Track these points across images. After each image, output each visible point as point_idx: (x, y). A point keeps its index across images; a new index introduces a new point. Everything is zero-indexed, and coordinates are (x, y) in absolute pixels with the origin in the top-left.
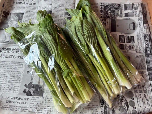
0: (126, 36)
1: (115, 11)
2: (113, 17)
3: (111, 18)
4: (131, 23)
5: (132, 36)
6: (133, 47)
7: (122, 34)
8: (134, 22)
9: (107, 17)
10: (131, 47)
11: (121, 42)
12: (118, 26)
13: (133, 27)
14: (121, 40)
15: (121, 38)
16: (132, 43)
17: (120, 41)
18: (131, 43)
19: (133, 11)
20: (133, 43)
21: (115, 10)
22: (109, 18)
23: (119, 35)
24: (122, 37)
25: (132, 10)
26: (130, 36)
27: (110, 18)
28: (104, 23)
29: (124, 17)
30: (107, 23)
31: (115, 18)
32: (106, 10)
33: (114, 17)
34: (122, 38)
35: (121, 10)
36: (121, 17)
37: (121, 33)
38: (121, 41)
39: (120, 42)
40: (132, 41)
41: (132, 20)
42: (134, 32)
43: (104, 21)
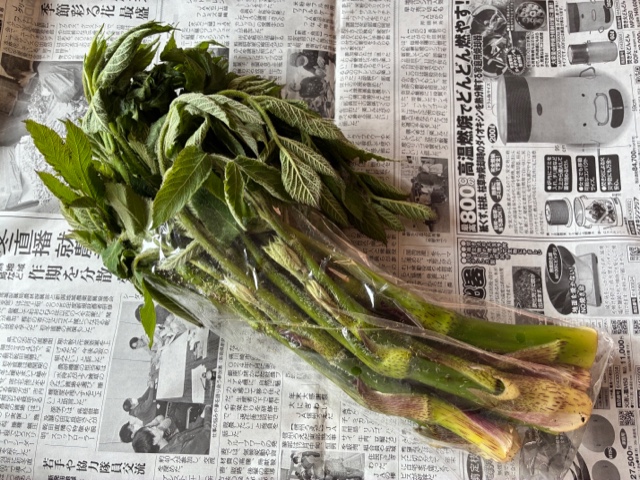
0: (580, 160)
1: (523, 38)
2: (514, 70)
3: (504, 71)
4: (603, 94)
5: (606, 157)
6: (611, 212)
7: (557, 149)
8: (617, 89)
9: (486, 69)
10: (604, 211)
11: (552, 191)
12: (540, 109)
13: (611, 112)
14: (553, 180)
15: (555, 168)
16: (607, 191)
17: (546, 186)
18: (604, 188)
19: (613, 37)
20: (614, 190)
21: (525, 33)
22: (495, 74)
23: (546, 157)
24: (558, 162)
25: (607, 31)
26: (600, 157)
27: (499, 72)
28: (474, 97)
29: (568, 63)
30: (485, 100)
31: (525, 70)
32: (484, 34)
33: (520, 69)
34: (561, 171)
35: (553, 32)
36: (554, 65)
37: (554, 145)
38: (552, 186)
39: (549, 188)
40: (610, 180)
41: (608, 79)
42: (617, 137)
43: (473, 91)
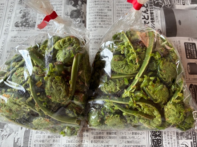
24: (190, 46)
28: (150, 18)
31: (172, 6)
37: (188, 38)
38: (190, 56)
43: (149, 15)
